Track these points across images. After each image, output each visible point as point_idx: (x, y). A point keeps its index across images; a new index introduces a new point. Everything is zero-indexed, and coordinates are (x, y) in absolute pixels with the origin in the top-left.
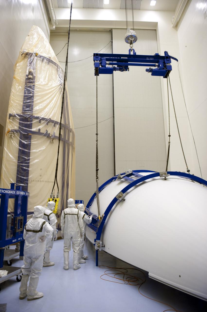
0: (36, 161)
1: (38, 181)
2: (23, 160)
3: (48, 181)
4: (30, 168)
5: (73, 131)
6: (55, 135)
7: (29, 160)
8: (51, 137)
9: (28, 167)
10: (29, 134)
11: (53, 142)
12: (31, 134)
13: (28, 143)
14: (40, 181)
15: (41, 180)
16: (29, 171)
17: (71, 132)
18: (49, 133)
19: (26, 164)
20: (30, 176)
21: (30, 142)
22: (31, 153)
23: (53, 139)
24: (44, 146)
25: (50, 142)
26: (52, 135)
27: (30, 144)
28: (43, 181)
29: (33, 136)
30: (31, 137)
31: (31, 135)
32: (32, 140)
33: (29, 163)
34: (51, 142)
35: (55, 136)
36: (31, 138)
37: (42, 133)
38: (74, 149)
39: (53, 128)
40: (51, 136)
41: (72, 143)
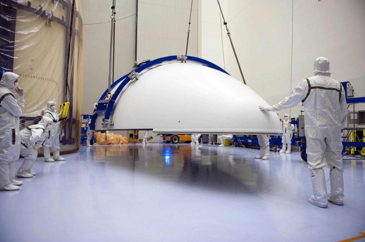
0: (25, 47)
1: (28, 76)
2: (4, 43)
3: (42, 78)
4: (14, 56)
5: (80, 17)
6: (54, 15)
7: (13, 44)
8: (47, 16)
9: (12, 54)
10: (13, 7)
11: (50, 24)
12: (16, 8)
13: (11, 19)
14: (30, 76)
15: (33, 75)
16: (13, 60)
17: (77, 16)
18: (45, 11)
19: (9, 51)
20: (15, 67)
21: (15, 19)
22: (16, 36)
23: (50, 20)
24: (36, 28)
25: (46, 23)
26: (48, 14)
27: (15, 21)
28: (35, 77)
29: (18, 11)
30: (16, 11)
31: (16, 10)
32: (17, 17)
33: (13, 49)
34: (48, 24)
35: (54, 17)
36: (16, 13)
37: (33, 9)
38: (82, 41)
39: (50, 4)
40: (46, 14)
41: (79, 31)
